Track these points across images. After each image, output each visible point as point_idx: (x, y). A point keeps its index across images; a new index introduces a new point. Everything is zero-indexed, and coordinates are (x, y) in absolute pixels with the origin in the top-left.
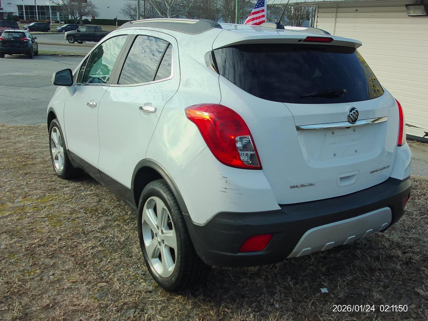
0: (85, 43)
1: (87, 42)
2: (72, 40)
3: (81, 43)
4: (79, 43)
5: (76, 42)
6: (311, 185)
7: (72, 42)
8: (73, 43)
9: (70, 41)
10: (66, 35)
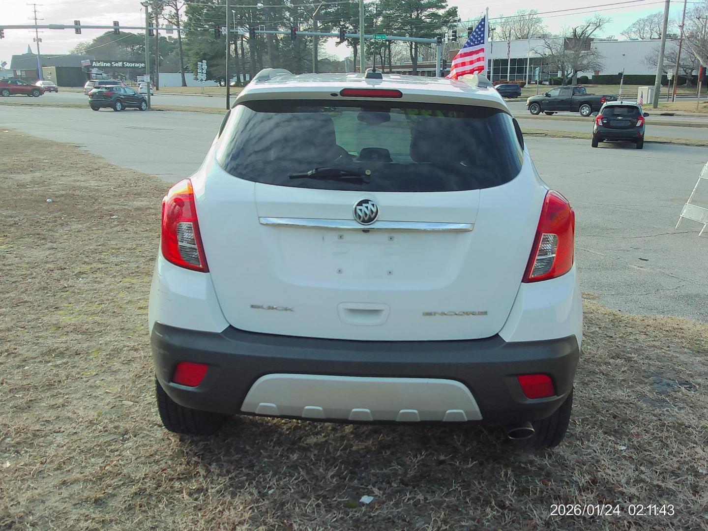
0: (556, 114)
1: (560, 113)
2: (535, 110)
3: (550, 114)
4: (548, 114)
5: (541, 113)
6: (286, 309)
7: (535, 112)
8: (537, 114)
9: (532, 111)
10: (528, 102)
